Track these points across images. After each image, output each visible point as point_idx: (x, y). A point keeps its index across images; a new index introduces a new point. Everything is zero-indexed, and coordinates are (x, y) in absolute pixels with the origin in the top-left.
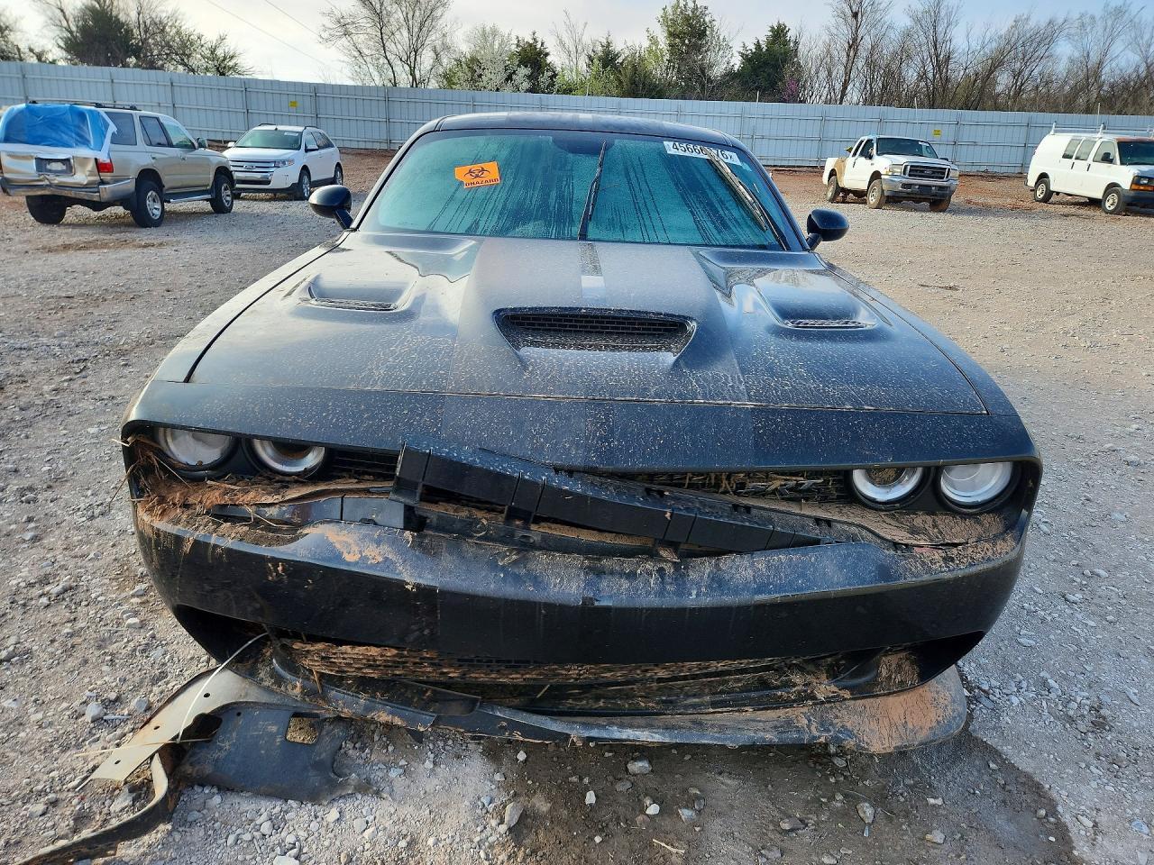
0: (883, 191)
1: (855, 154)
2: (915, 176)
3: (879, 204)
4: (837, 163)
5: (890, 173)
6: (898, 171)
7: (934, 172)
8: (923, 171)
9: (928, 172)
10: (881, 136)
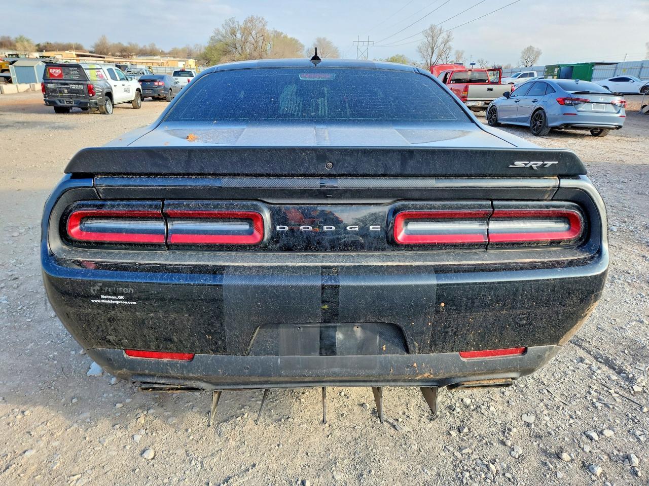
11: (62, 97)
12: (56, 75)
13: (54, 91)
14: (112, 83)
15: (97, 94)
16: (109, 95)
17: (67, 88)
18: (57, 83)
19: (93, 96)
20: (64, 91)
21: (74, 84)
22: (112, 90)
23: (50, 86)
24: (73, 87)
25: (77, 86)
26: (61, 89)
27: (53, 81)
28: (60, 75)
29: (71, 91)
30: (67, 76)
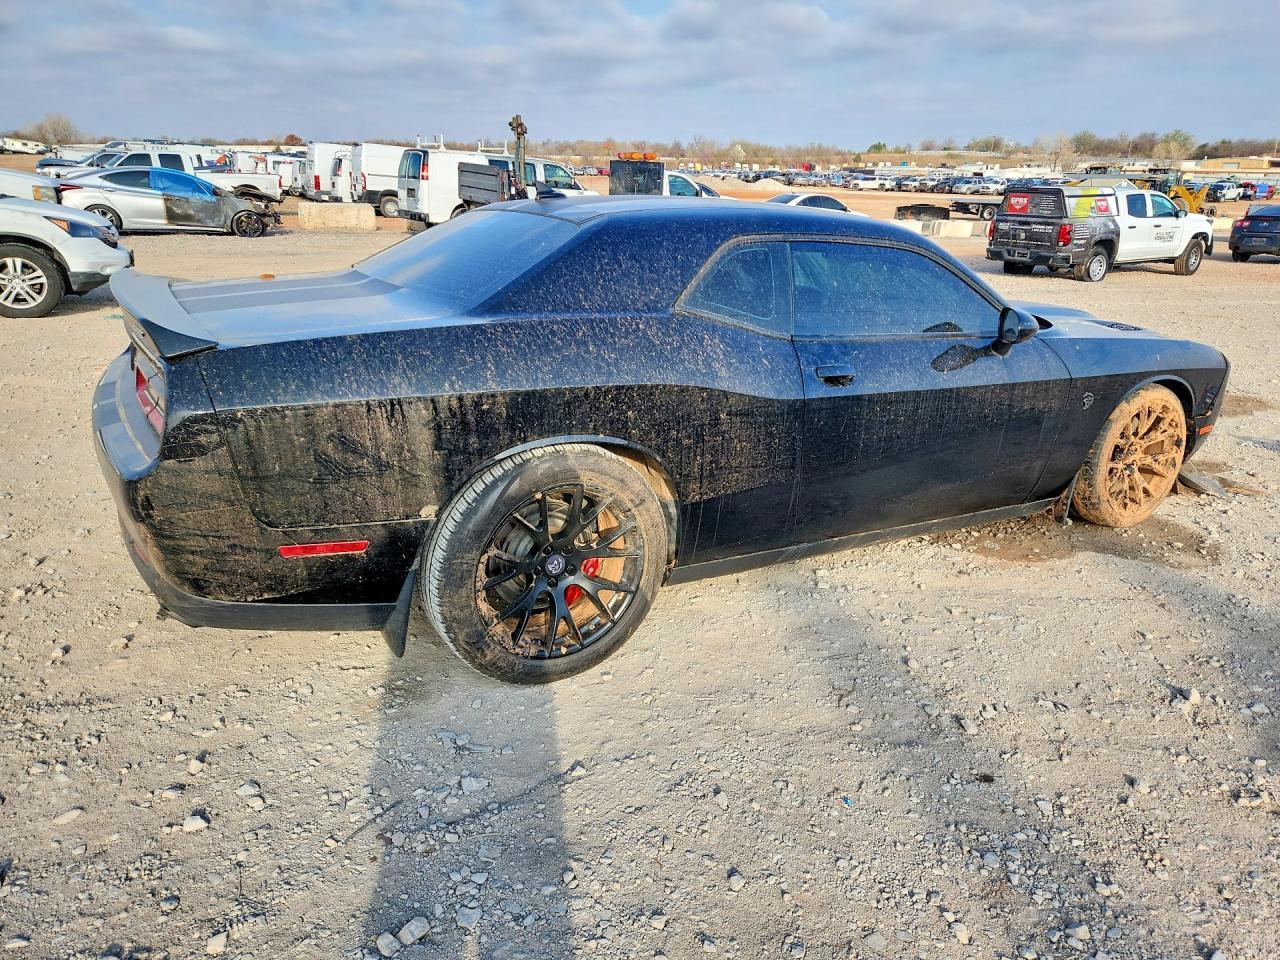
11: (1015, 245)
12: (1018, 207)
13: (1005, 234)
14: (1125, 220)
15: (1075, 242)
16: (1108, 245)
17: (1025, 231)
18: (1014, 221)
19: (1064, 245)
20: (1019, 235)
21: (1040, 224)
22: (1118, 235)
23: (1003, 226)
24: (1037, 228)
25: (1043, 227)
26: (1017, 232)
27: (1009, 218)
28: (1024, 208)
29: (1031, 236)
30: (1034, 210)
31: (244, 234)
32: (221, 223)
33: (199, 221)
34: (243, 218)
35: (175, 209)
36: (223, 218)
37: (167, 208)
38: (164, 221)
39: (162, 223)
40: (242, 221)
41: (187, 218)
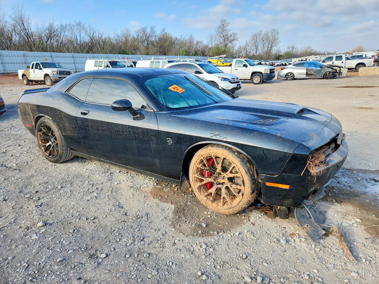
0: (52, 80)
1: (32, 68)
2: (61, 74)
3: (52, 84)
4: (24, 71)
5: (53, 74)
6: (55, 73)
7: (67, 73)
8: (63, 73)
9: (65, 73)
10: (42, 62)
31: (327, 78)
32: (321, 75)
33: (314, 75)
34: (327, 74)
35: (309, 72)
36: (321, 74)
37: (307, 72)
38: (305, 76)
39: (304, 76)
40: (327, 75)
41: (311, 74)
